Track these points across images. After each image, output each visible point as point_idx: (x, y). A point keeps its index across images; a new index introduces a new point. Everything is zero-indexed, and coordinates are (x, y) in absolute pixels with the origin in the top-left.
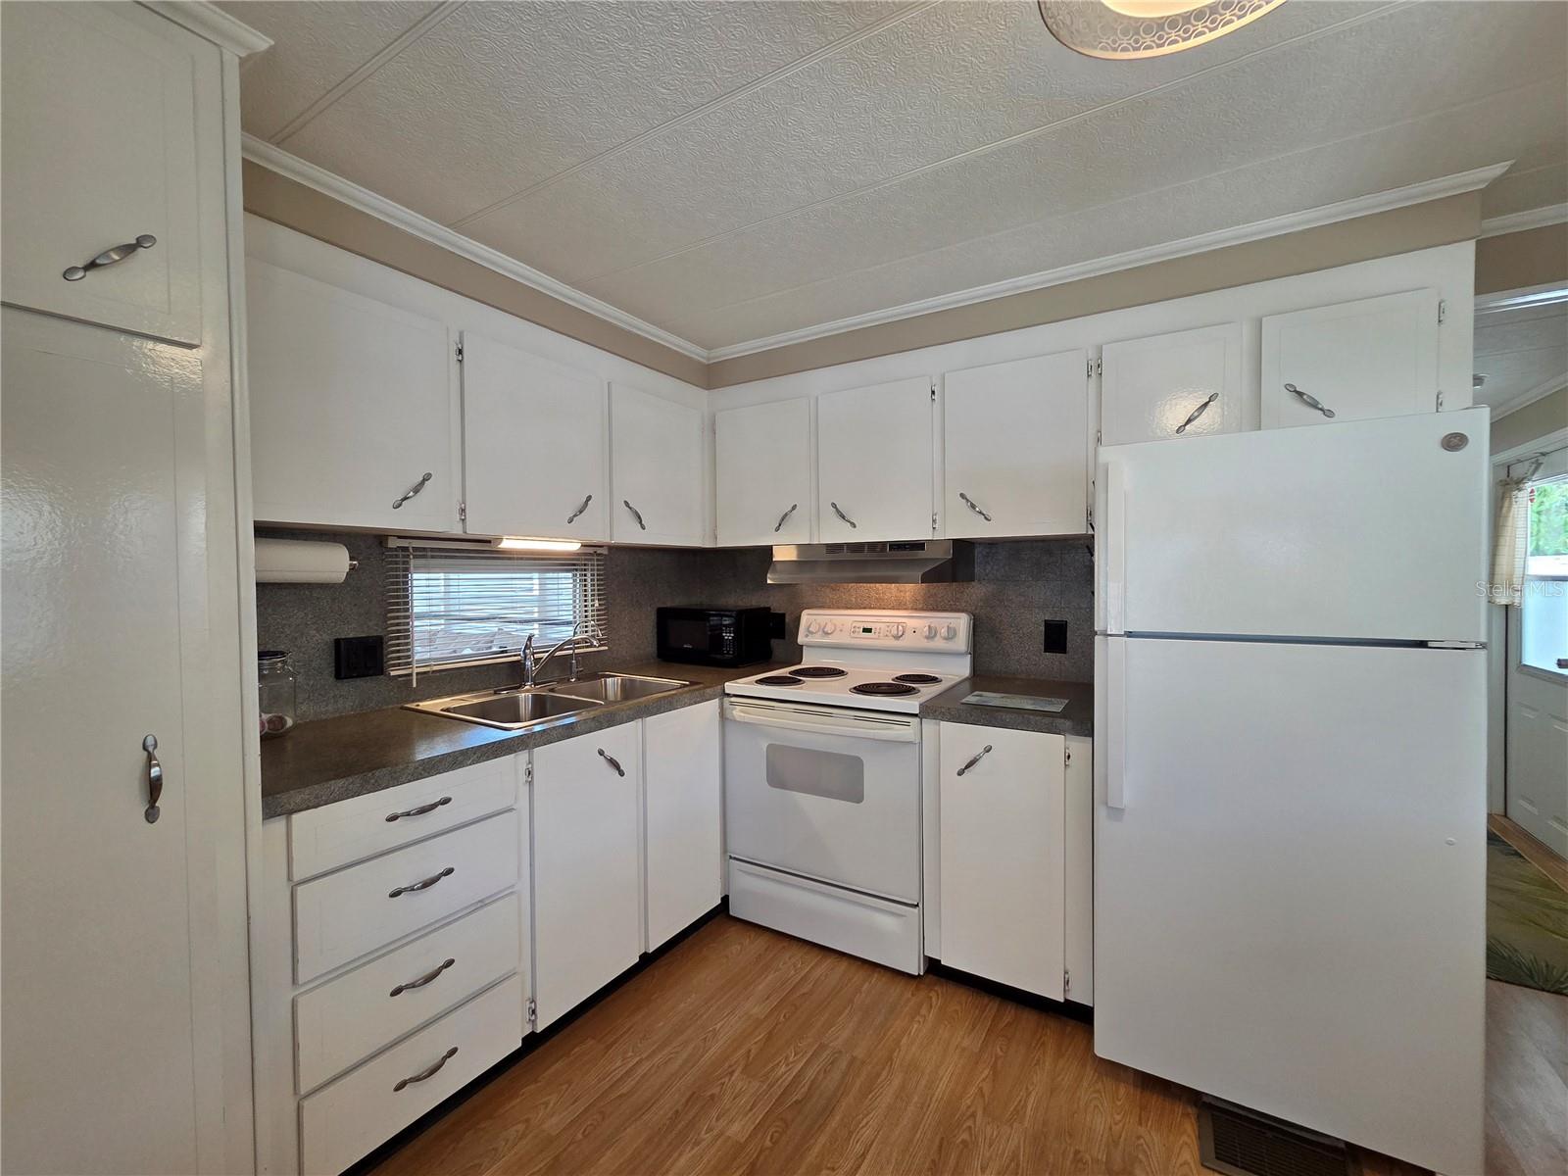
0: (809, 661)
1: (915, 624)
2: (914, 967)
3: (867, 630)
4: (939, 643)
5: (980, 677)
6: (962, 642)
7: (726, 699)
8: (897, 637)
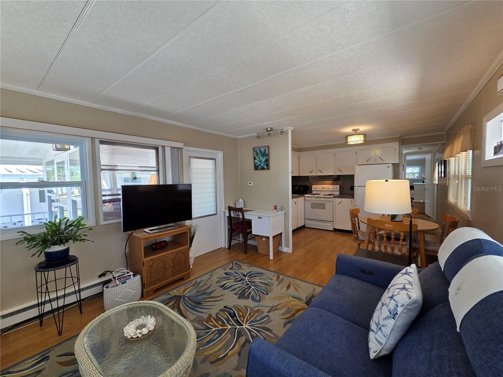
0: (313, 193)
1: (331, 187)
2: (332, 229)
3: (323, 188)
4: (335, 190)
5: (340, 194)
6: (338, 189)
7: (305, 197)
8: (328, 189)
